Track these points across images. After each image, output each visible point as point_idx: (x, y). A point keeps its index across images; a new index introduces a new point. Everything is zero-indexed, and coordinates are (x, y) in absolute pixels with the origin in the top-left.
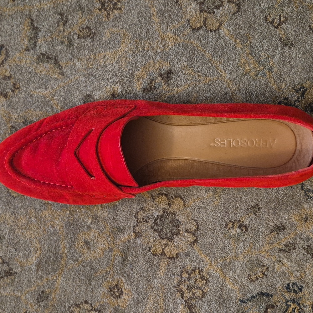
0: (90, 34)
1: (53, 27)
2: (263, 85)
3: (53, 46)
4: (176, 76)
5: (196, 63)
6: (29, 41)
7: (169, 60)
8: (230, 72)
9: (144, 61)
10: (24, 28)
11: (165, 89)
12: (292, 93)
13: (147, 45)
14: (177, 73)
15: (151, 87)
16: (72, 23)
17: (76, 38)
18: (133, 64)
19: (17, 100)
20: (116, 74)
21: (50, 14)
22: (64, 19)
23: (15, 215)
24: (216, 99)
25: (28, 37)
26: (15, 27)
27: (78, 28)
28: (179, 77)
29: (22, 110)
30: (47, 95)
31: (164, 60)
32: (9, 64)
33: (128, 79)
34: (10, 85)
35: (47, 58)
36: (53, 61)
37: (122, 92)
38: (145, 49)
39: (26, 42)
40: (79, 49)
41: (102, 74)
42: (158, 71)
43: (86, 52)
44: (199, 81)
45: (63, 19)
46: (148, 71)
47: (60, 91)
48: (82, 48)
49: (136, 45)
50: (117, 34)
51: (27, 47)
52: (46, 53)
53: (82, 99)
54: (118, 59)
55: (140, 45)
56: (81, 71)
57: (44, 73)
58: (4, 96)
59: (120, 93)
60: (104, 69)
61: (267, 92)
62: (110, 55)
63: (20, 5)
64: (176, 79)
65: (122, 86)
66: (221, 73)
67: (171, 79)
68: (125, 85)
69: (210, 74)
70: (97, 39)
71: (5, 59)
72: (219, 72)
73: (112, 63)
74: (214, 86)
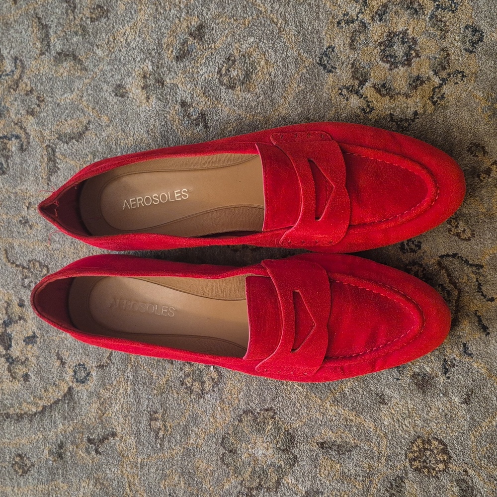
0: (103, 13)
1: (63, 19)
2: (314, 6)
3: (67, 40)
4: (209, 30)
5: (228, 6)
6: (42, 43)
7: (196, 13)
8: (270, 4)
9: (169, 24)
10: (33, 31)
11: (200, 49)
12: (351, 5)
13: (167, 3)
14: (210, 26)
15: (184, 52)
16: (81, 7)
17: (89, 23)
18: (158, 32)
19: (45, 115)
20: (141, 49)
21: (56, 5)
22: (72, 5)
23: (74, 245)
24: (262, 42)
25: (39, 39)
26: (24, 32)
27: (89, 11)
28: (213, 29)
29: (53, 124)
30: (74, 99)
31: (191, 15)
32: (28, 77)
33: (156, 51)
34: (35, 100)
35: (64, 57)
36: (71, 58)
37: (153, 69)
38: (167, 9)
39: (39, 45)
40: (95, 35)
41: (127, 55)
42: (187, 31)
43: (104, 35)
44: (237, 27)
45: (70, 6)
46: (176, 34)
47: (87, 89)
48: (99, 32)
49: (155, 7)
50: (132, 2)
51: (41, 50)
52: (62, 50)
53: (113, 91)
54: (139, 31)
55: (159, 7)
56: (103, 59)
57: (65, 74)
58: (31, 115)
59: (152, 70)
60: (127, 48)
61: (320, 15)
62: (129, 30)
63: (24, 6)
64: (210, 32)
65: (152, 61)
66: (260, 9)
67: (204, 36)
68: (154, 59)
69: (247, 14)
70: (111, 16)
71: (22, 72)
72: (258, 7)
73: (135, 38)
74: (255, 28)
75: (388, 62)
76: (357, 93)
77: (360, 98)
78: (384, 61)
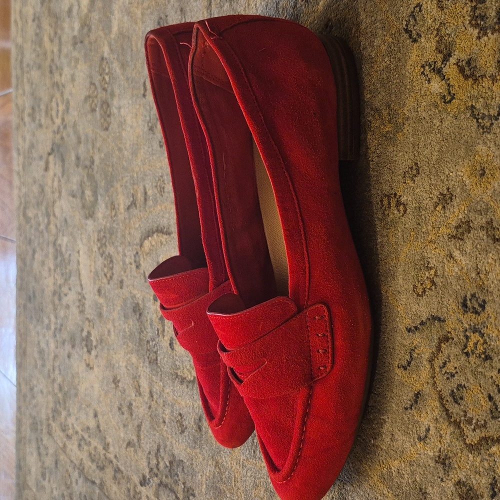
75: (476, 26)
76: (439, 72)
77: (442, 80)
78: (472, 25)
